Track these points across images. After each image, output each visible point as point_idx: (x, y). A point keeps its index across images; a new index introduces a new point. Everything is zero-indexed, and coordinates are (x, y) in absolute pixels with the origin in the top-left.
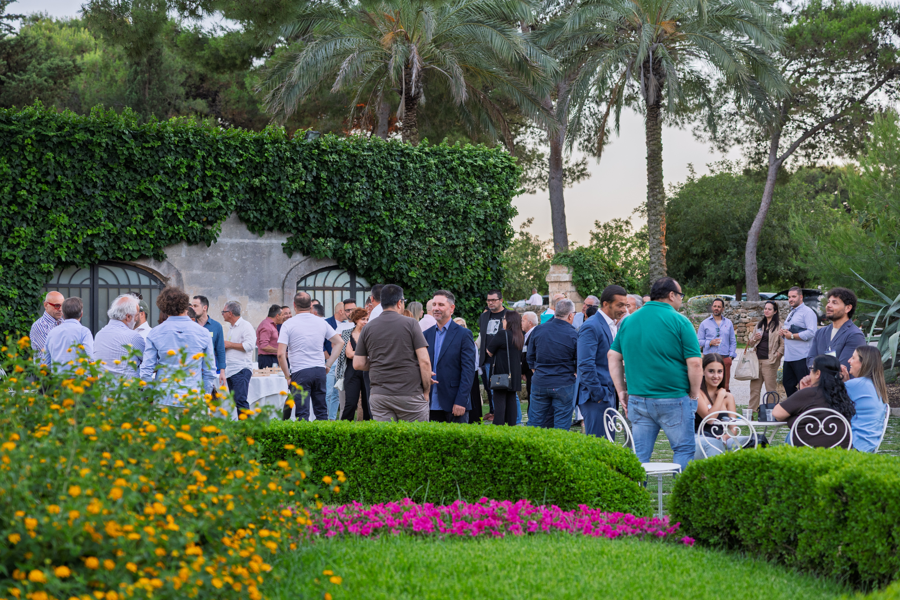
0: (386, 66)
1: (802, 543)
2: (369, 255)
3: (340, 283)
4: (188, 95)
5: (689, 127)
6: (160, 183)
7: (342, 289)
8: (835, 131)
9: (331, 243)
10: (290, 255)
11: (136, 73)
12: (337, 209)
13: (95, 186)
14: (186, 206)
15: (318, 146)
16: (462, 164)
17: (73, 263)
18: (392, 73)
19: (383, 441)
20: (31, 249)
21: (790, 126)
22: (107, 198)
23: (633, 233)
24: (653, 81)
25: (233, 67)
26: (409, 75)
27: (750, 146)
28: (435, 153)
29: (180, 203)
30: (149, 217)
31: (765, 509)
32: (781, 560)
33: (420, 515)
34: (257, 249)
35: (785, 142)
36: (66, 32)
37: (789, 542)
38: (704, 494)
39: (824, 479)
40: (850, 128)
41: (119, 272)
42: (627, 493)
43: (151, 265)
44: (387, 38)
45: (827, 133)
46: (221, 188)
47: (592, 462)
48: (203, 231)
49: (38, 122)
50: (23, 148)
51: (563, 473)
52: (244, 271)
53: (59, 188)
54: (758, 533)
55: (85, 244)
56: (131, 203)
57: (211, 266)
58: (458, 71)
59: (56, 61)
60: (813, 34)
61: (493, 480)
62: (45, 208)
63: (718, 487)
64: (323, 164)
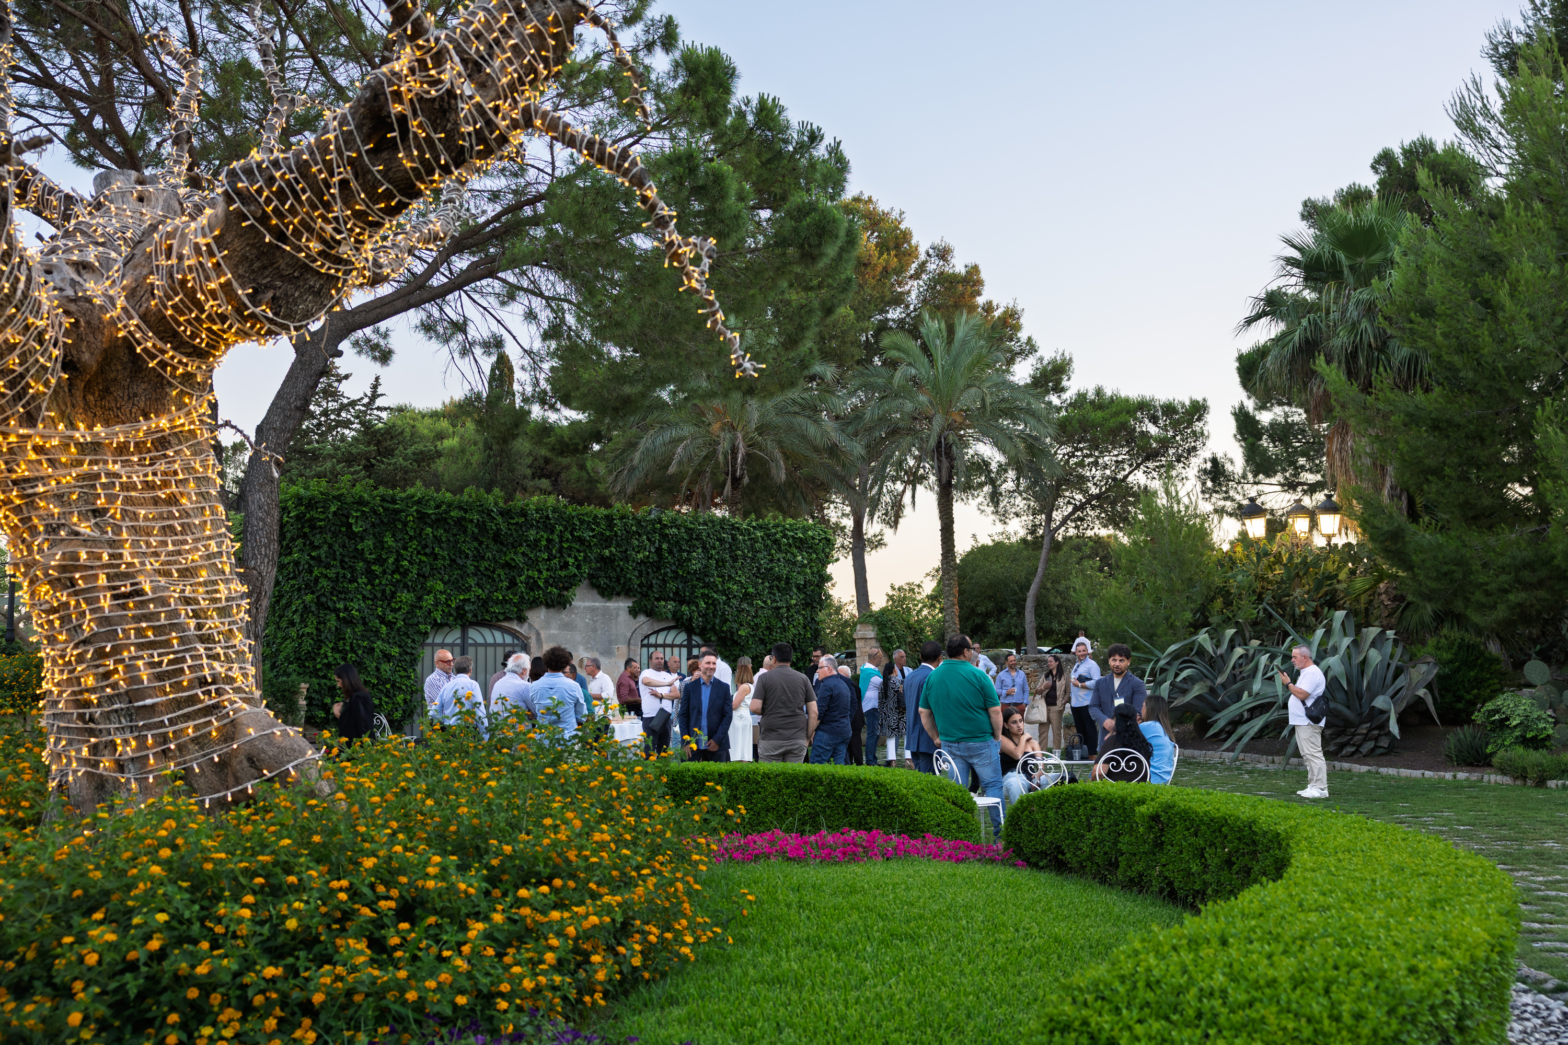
0: (715, 451)
1: (1123, 865)
2: (704, 616)
3: (677, 642)
4: (534, 476)
5: (973, 503)
6: (523, 554)
7: (680, 646)
8: (1101, 506)
9: (671, 606)
10: (635, 616)
11: (489, 456)
12: (676, 576)
13: (467, 557)
14: (545, 573)
15: (660, 521)
16: (785, 536)
17: (447, 625)
18: (721, 457)
19: (747, 780)
20: (411, 612)
21: (1061, 501)
22: (477, 567)
23: (924, 595)
24: (945, 464)
25: (576, 450)
26: (735, 458)
27: (1027, 519)
28: (760, 527)
29: (540, 572)
30: (513, 584)
31: (1089, 836)
32: (1103, 881)
33: (793, 842)
34: (606, 611)
35: (1057, 516)
36: (427, 421)
37: (1110, 864)
38: (1033, 823)
39: (1143, 809)
40: (1113, 504)
41: (486, 632)
42: (962, 823)
43: (515, 626)
44: (716, 427)
45: (1093, 508)
46: (576, 558)
47: (932, 796)
48: (560, 595)
49: (419, 502)
50: (405, 524)
51: (908, 806)
52: (595, 630)
53: (436, 559)
54: (1084, 856)
55: (458, 608)
56: (499, 571)
57: (567, 626)
58: (778, 455)
59: (420, 447)
60: (1080, 422)
61: (846, 813)
62: (424, 576)
63: (1047, 816)
64: (664, 537)
